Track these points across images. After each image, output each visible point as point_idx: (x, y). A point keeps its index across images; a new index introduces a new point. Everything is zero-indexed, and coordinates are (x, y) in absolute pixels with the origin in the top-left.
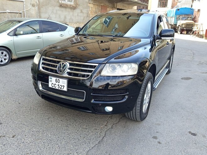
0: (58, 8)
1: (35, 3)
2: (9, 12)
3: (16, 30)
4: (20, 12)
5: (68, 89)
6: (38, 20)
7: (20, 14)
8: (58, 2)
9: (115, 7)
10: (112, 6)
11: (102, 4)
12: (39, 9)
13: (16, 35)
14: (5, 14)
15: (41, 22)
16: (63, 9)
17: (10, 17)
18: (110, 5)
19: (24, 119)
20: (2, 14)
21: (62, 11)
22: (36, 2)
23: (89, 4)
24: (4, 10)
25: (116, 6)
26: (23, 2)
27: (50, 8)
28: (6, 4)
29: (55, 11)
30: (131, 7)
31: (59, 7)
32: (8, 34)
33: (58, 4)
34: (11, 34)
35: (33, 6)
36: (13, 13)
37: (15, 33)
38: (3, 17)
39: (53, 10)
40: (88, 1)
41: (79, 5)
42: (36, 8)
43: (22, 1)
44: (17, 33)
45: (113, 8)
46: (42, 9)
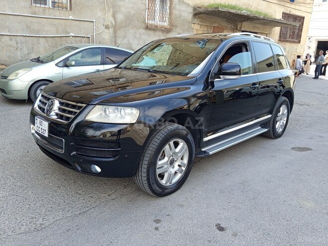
0: (143, 31)
1: (110, 24)
2: (73, 35)
3: (67, 59)
4: (88, 36)
5: (49, 135)
6: (100, 48)
7: (88, 39)
8: (143, 22)
9: (238, 28)
10: (232, 27)
11: (216, 25)
12: (115, 32)
13: (66, 66)
14: (68, 38)
15: (104, 50)
16: (151, 32)
17: (74, 42)
18: (229, 26)
19: (18, 170)
20: (64, 38)
21: (149, 35)
22: (112, 23)
23: (193, 25)
24: (67, 33)
25: (241, 28)
26: (93, 22)
27: (132, 31)
28: (71, 26)
29: (138, 36)
30: (268, 29)
31: (144, 29)
32: (57, 65)
33: (144, 25)
34: (61, 64)
35: (107, 27)
36: (78, 37)
37: (65, 63)
38: (65, 42)
39: (136, 33)
40: (190, 21)
41: (176, 26)
42: (111, 30)
43: (91, 22)
44: (68, 63)
45: (235, 30)
46: (119, 32)
